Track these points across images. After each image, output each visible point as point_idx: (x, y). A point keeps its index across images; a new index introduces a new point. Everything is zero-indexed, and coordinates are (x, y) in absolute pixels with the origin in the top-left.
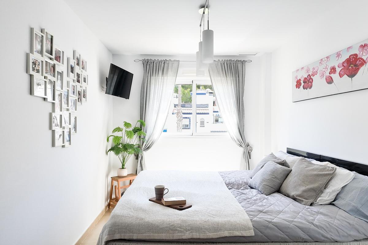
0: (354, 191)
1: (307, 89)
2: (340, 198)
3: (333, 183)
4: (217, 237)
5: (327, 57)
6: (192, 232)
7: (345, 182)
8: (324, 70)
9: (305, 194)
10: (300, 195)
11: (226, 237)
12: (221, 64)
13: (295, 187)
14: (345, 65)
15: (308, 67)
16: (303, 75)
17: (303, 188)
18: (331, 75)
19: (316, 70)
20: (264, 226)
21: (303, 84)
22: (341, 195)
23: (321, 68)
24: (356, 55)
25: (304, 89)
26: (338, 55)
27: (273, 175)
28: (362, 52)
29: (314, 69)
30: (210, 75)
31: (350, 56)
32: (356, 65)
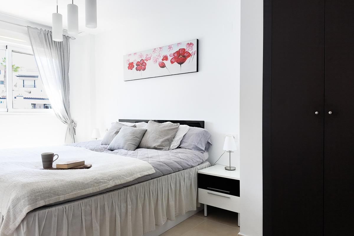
0: (192, 136)
1: (140, 71)
2: (183, 143)
3: (178, 133)
4: (133, 179)
5: (160, 48)
6: (114, 181)
7: (185, 132)
8: (157, 57)
9: (163, 143)
10: (160, 145)
11: (139, 177)
12: (45, 34)
13: (154, 141)
14: (176, 55)
15: (141, 53)
16: (136, 59)
17: (161, 140)
18: (163, 61)
19: (149, 56)
20: (158, 165)
21: (135, 66)
22: (184, 141)
23: (155, 55)
24: (184, 49)
25: (137, 70)
26: (170, 47)
27: (134, 136)
28: (188, 48)
29: (147, 55)
30: (31, 43)
31: (179, 49)
32: (184, 56)
